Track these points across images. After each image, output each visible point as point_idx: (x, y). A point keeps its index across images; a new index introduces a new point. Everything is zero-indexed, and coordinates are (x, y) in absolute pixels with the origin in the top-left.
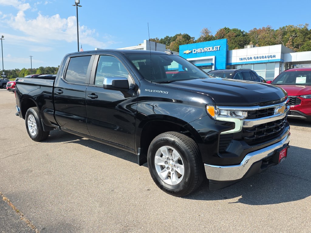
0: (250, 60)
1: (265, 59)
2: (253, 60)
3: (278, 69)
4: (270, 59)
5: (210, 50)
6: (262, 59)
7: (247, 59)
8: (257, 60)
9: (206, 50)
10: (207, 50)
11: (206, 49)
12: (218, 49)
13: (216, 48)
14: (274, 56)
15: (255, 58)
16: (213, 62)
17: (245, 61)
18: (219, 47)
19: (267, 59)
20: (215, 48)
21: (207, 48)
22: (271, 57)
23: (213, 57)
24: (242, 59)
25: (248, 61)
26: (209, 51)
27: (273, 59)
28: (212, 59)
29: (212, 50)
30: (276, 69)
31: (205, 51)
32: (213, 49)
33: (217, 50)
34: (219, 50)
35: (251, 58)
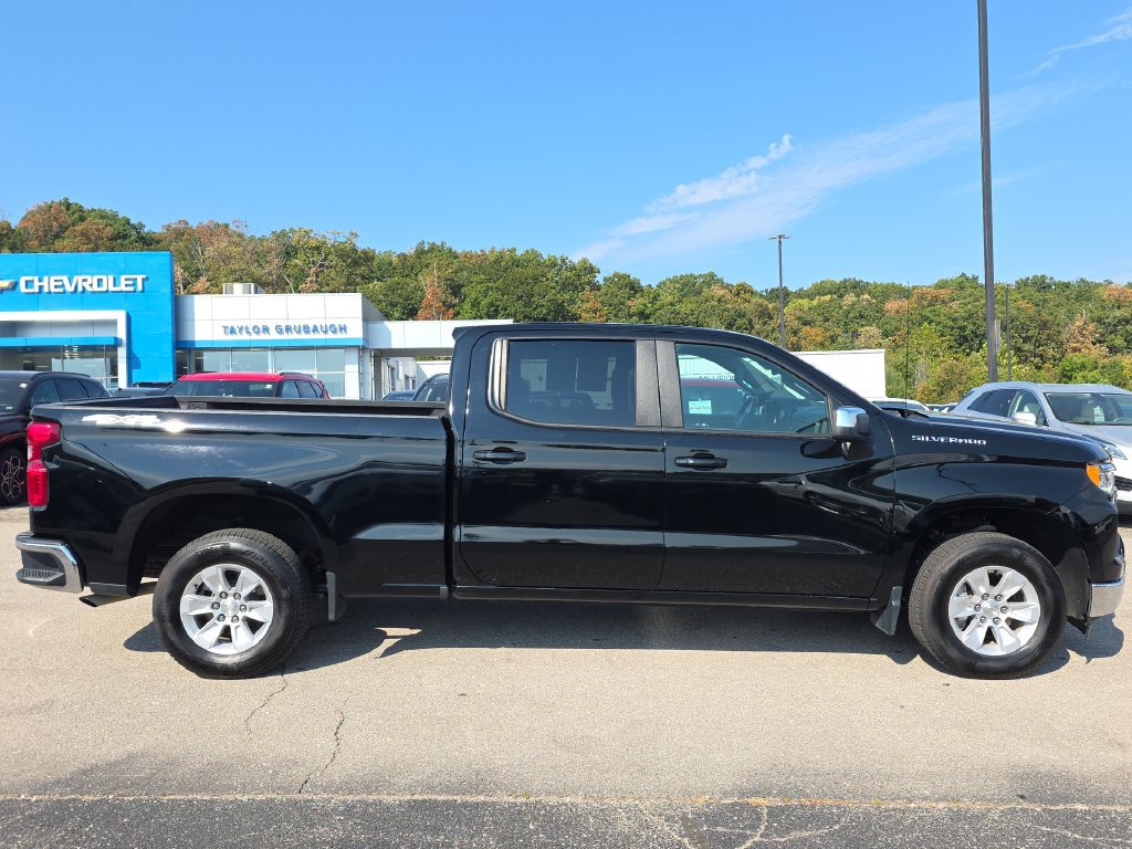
0: (263, 336)
1: (312, 336)
2: (273, 336)
3: (355, 368)
4: (330, 335)
5: (104, 289)
6: (303, 336)
7: (251, 331)
8: (285, 336)
9: (86, 285)
10: (91, 285)
11: (84, 280)
12: (140, 288)
13: (131, 282)
14: (343, 329)
15: (279, 329)
16: (122, 333)
17: (245, 337)
18: (143, 280)
19: (321, 336)
20: (123, 282)
21: (89, 278)
22: (333, 329)
23: (120, 316)
24: (233, 331)
25: (254, 337)
26: (96, 288)
27: (339, 335)
28: (113, 323)
29: (112, 288)
30: (348, 367)
31: (80, 289)
32: (115, 285)
33: (135, 291)
34: (143, 291)
35: (266, 329)
